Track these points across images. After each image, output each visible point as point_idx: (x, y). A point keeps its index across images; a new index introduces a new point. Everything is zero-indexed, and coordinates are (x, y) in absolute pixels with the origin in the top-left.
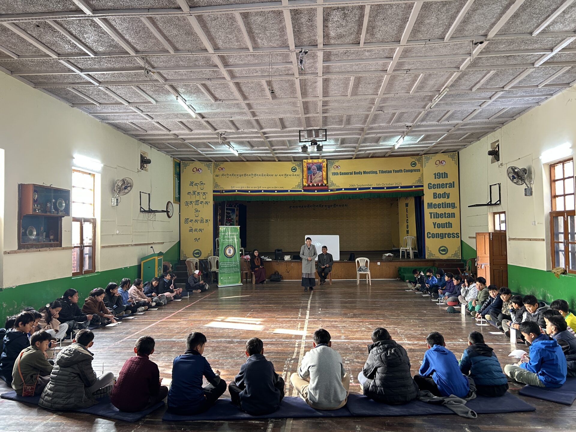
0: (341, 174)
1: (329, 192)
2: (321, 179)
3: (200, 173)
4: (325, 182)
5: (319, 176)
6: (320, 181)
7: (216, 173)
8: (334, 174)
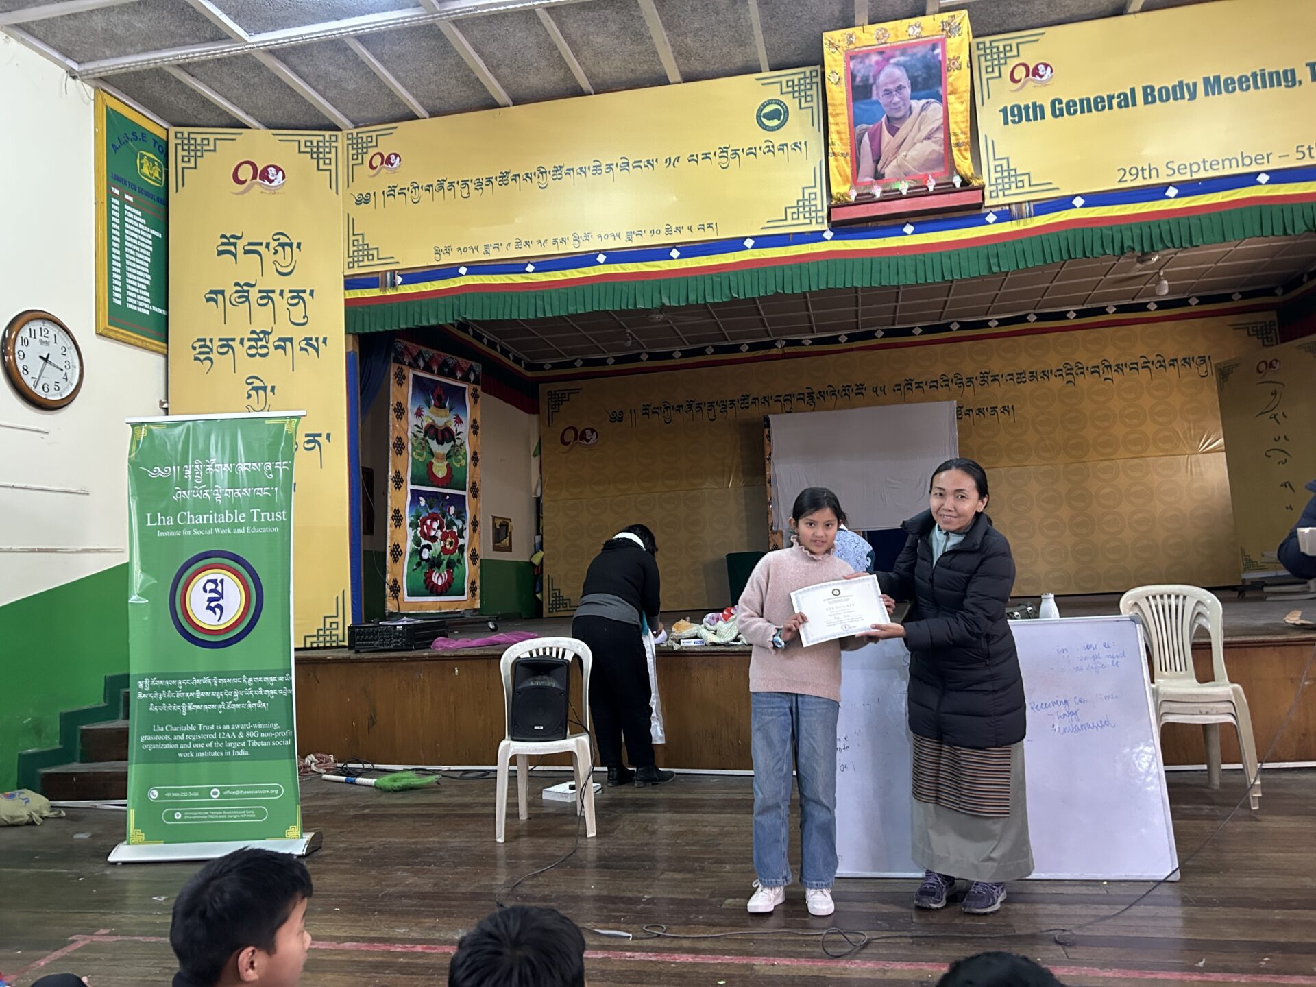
0: (1061, 109)
1: (993, 229)
2: (939, 148)
3: (274, 191)
4: (964, 164)
5: (925, 131)
6: (928, 164)
7: (359, 188)
8: (1016, 114)
